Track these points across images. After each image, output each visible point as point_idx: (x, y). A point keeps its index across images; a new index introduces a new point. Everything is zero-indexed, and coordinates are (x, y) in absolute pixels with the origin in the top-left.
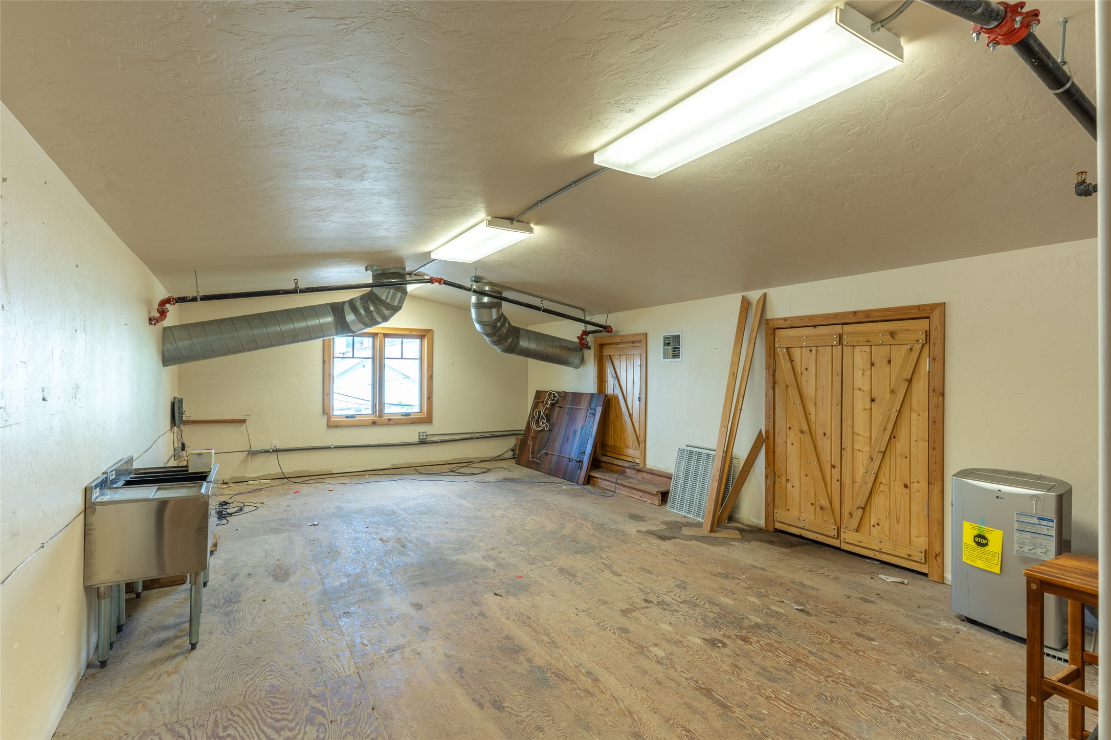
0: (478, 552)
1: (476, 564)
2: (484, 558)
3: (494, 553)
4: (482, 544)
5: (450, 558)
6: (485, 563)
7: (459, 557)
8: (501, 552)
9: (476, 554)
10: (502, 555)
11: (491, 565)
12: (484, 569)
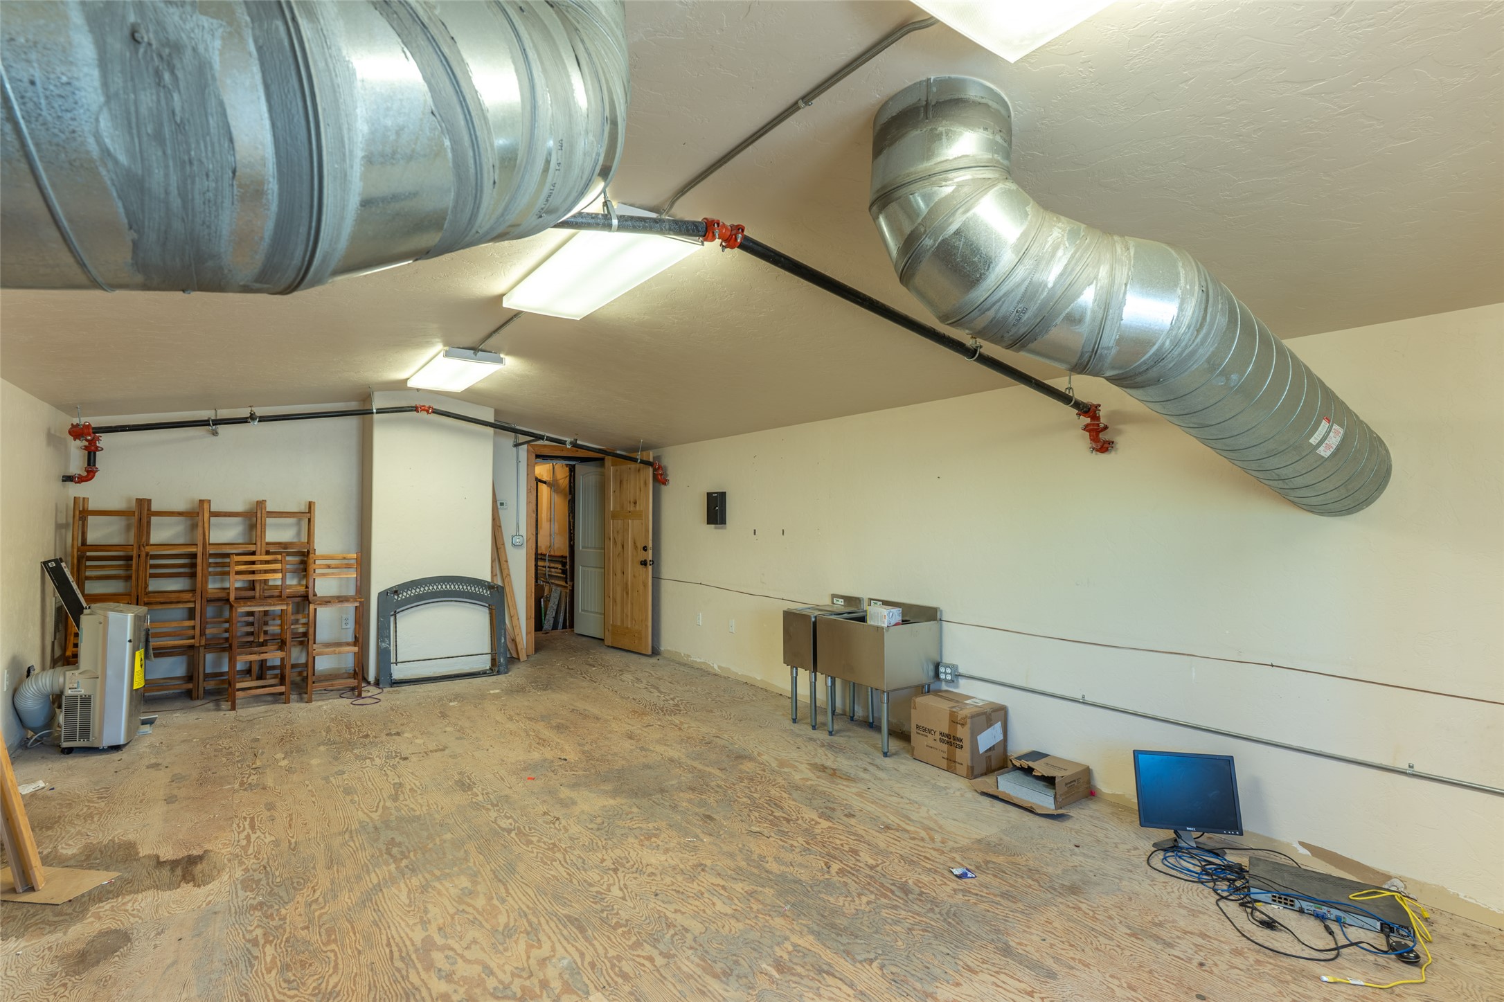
0: (583, 812)
1: (586, 793)
2: (574, 803)
3: (557, 812)
4: (575, 829)
5: (623, 801)
6: (574, 795)
7: (612, 802)
8: (545, 813)
9: (586, 808)
10: (542, 808)
11: (565, 793)
12: (574, 786)
